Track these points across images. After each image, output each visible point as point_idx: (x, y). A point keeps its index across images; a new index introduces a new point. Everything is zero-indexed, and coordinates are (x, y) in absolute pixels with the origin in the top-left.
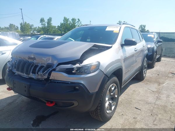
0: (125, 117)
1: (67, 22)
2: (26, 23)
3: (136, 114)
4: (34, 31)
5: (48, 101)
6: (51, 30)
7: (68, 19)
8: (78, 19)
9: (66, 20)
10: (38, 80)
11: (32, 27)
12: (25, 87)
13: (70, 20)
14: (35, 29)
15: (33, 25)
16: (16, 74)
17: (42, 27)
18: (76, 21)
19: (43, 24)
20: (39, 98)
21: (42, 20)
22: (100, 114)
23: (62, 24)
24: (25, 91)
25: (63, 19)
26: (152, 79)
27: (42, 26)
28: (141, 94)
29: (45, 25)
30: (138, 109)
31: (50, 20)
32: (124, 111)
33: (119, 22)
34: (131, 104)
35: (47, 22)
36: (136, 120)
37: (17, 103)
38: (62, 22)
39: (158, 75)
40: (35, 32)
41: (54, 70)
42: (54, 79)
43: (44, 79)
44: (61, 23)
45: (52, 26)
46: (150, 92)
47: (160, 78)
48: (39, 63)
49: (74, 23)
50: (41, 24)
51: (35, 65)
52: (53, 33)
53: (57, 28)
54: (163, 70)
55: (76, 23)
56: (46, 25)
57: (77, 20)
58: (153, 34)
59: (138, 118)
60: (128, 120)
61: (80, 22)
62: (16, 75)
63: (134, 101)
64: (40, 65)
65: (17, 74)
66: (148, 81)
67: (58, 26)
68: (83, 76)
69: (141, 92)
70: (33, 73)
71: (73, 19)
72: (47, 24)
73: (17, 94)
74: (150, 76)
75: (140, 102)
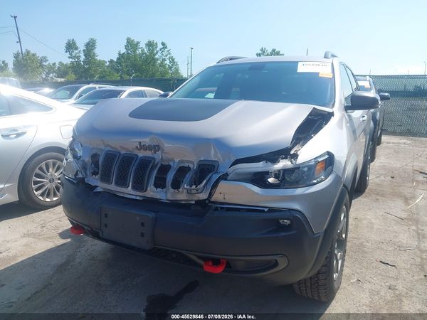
0: (367, 286)
1: (134, 52)
2: (28, 52)
3: (389, 277)
4: (48, 74)
5: (206, 259)
6: (95, 71)
7: (138, 43)
8: (163, 44)
9: (131, 44)
10: (175, 205)
11: (44, 63)
12: (143, 224)
13: (143, 45)
14: (51, 68)
15: (45, 58)
16: (98, 190)
17: (72, 63)
18: (158, 49)
19: (74, 54)
20: (184, 252)
21: (71, 46)
22: (325, 285)
23: (121, 56)
24: (142, 235)
25: (125, 42)
26: (384, 189)
27: (71, 60)
28: (375, 227)
29: (78, 58)
30: (387, 264)
31: (90, 46)
32: (358, 271)
33: (262, 50)
34: (366, 252)
35: (84, 51)
36: (397, 292)
37: (80, 263)
38: (123, 51)
39: (392, 177)
40: (51, 75)
41: (225, 177)
42: (224, 201)
43: (194, 202)
44: (119, 54)
45: (96, 60)
46: (394, 220)
47: (400, 186)
48: (172, 160)
49: (152, 53)
50: (68, 54)
51: (159, 165)
52: (100, 77)
53: (108, 66)
54: (399, 166)
55: (157, 53)
56: (83, 58)
57: (160, 46)
58: (366, 80)
59: (400, 287)
60: (378, 293)
61: (166, 50)
62: (100, 192)
63: (368, 244)
64: (175, 166)
65: (102, 190)
66: (377, 194)
67: (111, 61)
68: (300, 191)
69: (374, 221)
70: (156, 186)
71: (150, 42)
72: (85, 55)
73: (69, 240)
74: (375, 180)
75: (384, 246)
